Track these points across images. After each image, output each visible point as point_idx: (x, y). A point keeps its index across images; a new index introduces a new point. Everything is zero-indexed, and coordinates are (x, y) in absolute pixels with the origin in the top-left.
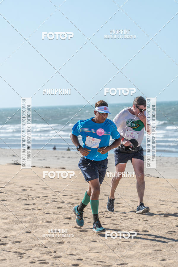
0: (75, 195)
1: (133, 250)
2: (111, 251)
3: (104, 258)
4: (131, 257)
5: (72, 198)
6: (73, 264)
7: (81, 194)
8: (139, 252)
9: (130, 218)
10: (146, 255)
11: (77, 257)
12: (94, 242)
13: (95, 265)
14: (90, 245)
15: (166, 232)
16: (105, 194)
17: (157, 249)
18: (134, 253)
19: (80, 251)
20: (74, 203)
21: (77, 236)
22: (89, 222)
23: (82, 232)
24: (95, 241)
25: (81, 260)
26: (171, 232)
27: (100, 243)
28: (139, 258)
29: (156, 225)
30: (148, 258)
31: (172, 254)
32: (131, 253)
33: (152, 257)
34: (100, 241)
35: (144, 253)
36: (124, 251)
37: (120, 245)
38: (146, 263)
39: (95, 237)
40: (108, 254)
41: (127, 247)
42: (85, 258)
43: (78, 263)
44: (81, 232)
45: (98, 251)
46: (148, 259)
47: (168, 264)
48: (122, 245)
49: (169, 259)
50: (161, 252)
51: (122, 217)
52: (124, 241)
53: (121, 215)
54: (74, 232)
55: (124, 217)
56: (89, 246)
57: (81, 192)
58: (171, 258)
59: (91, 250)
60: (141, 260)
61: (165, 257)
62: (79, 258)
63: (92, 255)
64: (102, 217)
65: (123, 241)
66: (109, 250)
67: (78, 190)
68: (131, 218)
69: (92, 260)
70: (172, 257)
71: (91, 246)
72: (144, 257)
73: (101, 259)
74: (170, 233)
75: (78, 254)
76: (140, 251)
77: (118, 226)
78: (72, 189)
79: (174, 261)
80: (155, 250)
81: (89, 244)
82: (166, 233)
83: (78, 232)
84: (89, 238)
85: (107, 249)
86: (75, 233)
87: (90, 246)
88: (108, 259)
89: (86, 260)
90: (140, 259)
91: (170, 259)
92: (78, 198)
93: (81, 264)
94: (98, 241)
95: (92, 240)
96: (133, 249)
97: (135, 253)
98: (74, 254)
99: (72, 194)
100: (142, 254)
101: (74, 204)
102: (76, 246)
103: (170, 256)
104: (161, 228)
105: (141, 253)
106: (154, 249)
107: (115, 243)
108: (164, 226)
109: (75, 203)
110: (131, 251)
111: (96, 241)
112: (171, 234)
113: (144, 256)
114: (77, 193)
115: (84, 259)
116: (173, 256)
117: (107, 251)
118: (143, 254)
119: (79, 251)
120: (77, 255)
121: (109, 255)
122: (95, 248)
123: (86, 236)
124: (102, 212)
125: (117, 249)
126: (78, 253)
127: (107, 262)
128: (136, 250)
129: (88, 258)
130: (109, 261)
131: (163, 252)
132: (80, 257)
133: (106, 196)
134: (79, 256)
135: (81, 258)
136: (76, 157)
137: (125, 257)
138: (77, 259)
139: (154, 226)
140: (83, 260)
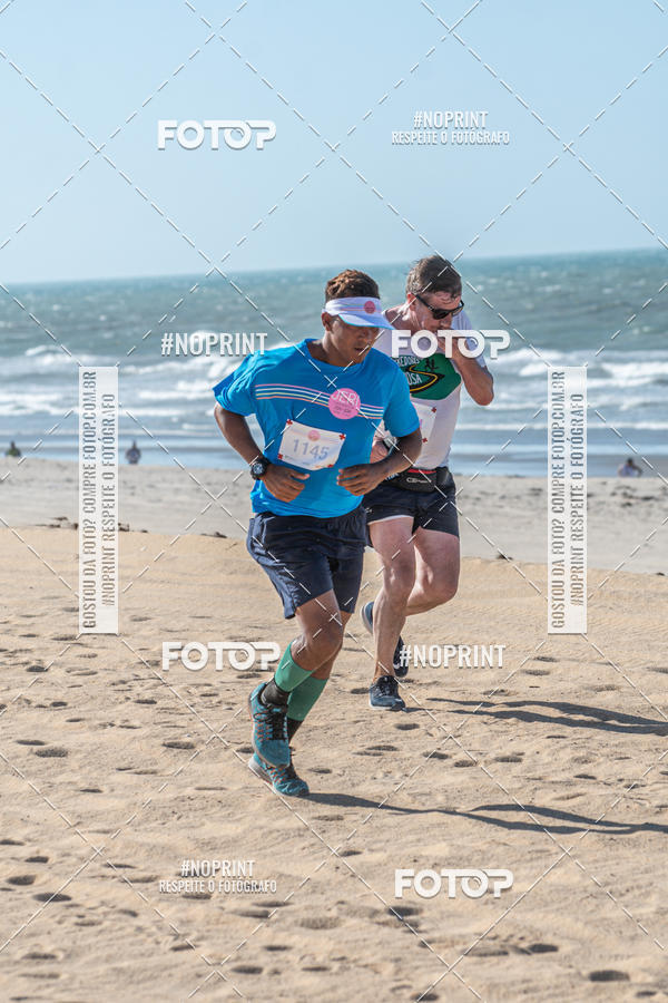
0: (19, 621)
1: (239, 820)
2: (154, 825)
3: (127, 852)
4: (231, 844)
5: (7, 632)
6: (12, 875)
7: (42, 615)
8: (261, 828)
9: (228, 703)
10: (286, 835)
11: (26, 851)
12: (91, 795)
13: (93, 877)
14: (76, 805)
15: (361, 749)
16: (133, 613)
17: (325, 813)
18: (240, 830)
19: (38, 828)
20: (15, 652)
21: (29, 774)
22: (71, 721)
23: (46, 759)
24: (94, 791)
25: (44, 860)
26: (379, 748)
27: (116, 797)
28: (260, 849)
29: (322, 724)
30: (293, 846)
31: (381, 829)
32: (231, 830)
33: (306, 843)
34: (113, 790)
35: (278, 831)
36: (203, 824)
37: (188, 802)
38: (284, 864)
39: (95, 774)
40: (142, 838)
41: (214, 810)
42: (55, 853)
43: (33, 874)
44: (44, 756)
45: (107, 828)
46: (295, 851)
47: (368, 868)
48: (197, 804)
49: (372, 851)
50: (340, 823)
51: (196, 700)
52: (205, 789)
53: (193, 690)
54: (17, 757)
55: (206, 699)
56: (71, 809)
57: (42, 609)
58: (379, 845)
59: (78, 823)
60: (265, 856)
61: (355, 844)
62: (35, 855)
63: (86, 841)
64: (123, 699)
65: (199, 789)
66: (147, 820)
67: (32, 602)
68: (231, 701)
69: (82, 859)
70: (381, 841)
71: (80, 809)
72: (279, 843)
73: (117, 856)
74: (374, 755)
75: (29, 840)
76: (263, 821)
77: (180, 731)
78: (9, 597)
79: (390, 856)
80: (319, 818)
81: (72, 802)
82: (358, 754)
83: (31, 756)
84: (75, 779)
85: (139, 817)
86: (18, 760)
87: (77, 808)
88: (142, 854)
89: (61, 862)
90: (263, 851)
91: (374, 847)
92: (31, 632)
93: (42, 875)
94: (105, 789)
95: (84, 785)
96: (238, 816)
97: (244, 832)
98: (16, 838)
99: (9, 619)
100: (271, 832)
101: (17, 654)
102: (25, 812)
103: (376, 837)
104: (343, 735)
105: (265, 830)
106: (317, 815)
107: (171, 796)
108: (353, 730)
109: (21, 650)
110: (229, 821)
111: (99, 791)
112: (377, 758)
113: (280, 839)
114: (29, 613)
115: (53, 859)
116: (383, 837)
117: (139, 824)
118: (275, 835)
119: (33, 828)
120: (28, 844)
121: (149, 841)
122: (94, 816)
123: (61, 773)
124: (124, 682)
125: (179, 818)
126: (31, 837)
127: (142, 867)
128: (248, 819)
129: (68, 855)
130: (148, 864)
131: (349, 825)
132: (38, 852)
133: (135, 620)
134: (35, 848)
135: (42, 854)
136: (26, 481)
137: (209, 846)
138: (29, 856)
139: (316, 728)
140: (49, 862)
